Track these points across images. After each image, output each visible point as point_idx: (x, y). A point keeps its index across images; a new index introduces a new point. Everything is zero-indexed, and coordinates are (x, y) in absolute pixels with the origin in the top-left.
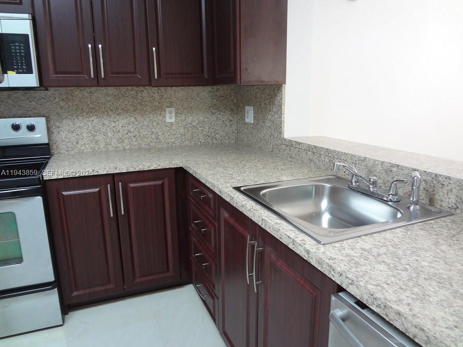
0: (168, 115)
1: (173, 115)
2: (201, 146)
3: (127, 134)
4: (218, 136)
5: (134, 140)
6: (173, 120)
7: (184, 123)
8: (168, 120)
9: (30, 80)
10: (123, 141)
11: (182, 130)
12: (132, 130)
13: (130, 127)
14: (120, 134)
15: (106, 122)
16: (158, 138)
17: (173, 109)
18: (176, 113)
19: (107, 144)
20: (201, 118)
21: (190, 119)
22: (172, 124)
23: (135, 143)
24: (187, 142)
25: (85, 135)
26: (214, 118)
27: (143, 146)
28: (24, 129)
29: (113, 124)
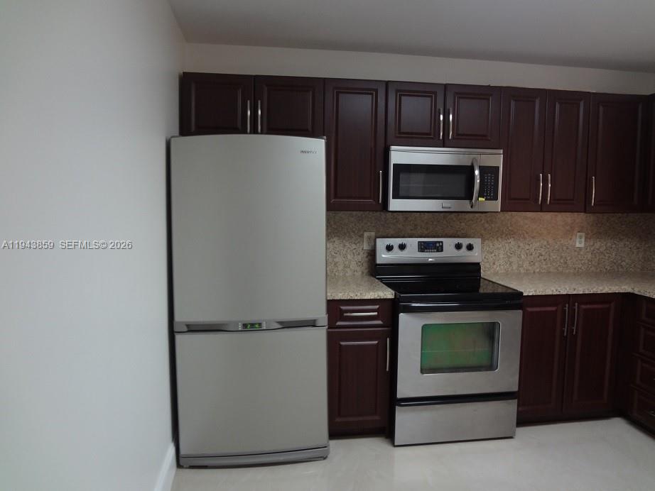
0: (578, 240)
1: (583, 240)
2: (606, 273)
3: (538, 257)
4: (623, 264)
5: (544, 263)
6: (582, 245)
7: (592, 249)
8: (578, 245)
9: (497, 205)
10: (534, 264)
11: (589, 256)
12: (543, 253)
13: (543, 250)
14: (532, 257)
15: (521, 245)
16: (566, 263)
17: (583, 234)
18: (586, 238)
19: (519, 266)
20: (609, 244)
21: (598, 245)
22: (580, 249)
23: (545, 267)
24: (593, 268)
25: (501, 256)
26: (621, 244)
27: (551, 270)
28: (464, 248)
29: (527, 247)
